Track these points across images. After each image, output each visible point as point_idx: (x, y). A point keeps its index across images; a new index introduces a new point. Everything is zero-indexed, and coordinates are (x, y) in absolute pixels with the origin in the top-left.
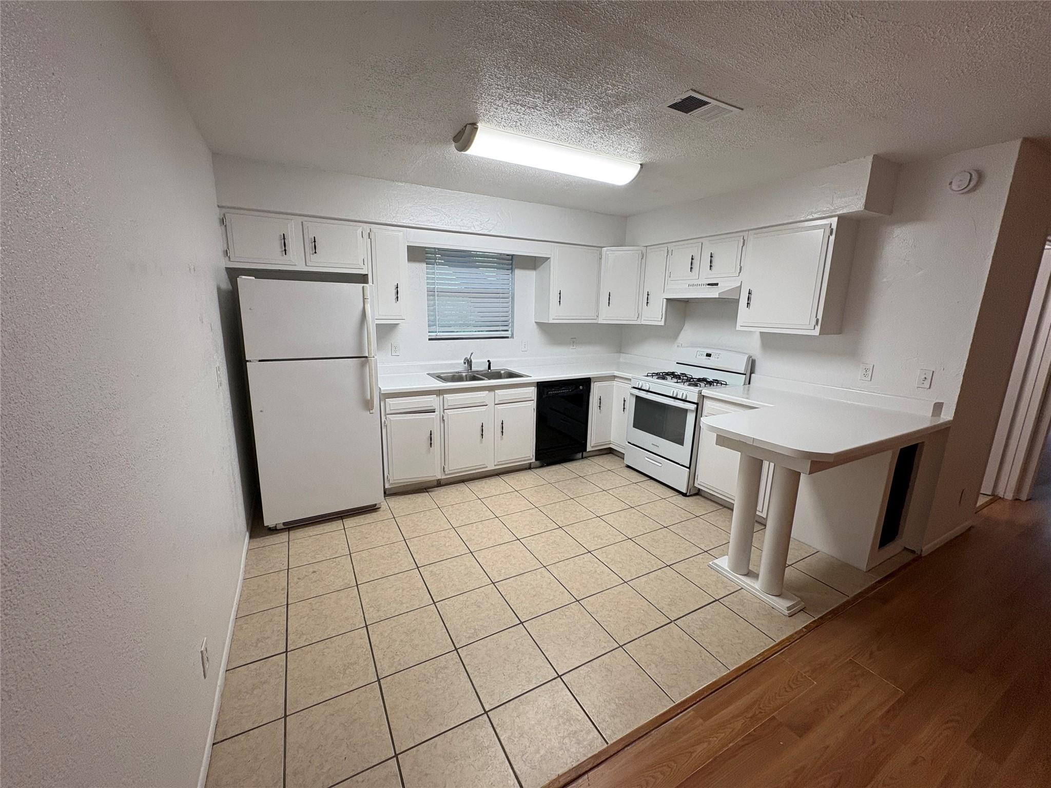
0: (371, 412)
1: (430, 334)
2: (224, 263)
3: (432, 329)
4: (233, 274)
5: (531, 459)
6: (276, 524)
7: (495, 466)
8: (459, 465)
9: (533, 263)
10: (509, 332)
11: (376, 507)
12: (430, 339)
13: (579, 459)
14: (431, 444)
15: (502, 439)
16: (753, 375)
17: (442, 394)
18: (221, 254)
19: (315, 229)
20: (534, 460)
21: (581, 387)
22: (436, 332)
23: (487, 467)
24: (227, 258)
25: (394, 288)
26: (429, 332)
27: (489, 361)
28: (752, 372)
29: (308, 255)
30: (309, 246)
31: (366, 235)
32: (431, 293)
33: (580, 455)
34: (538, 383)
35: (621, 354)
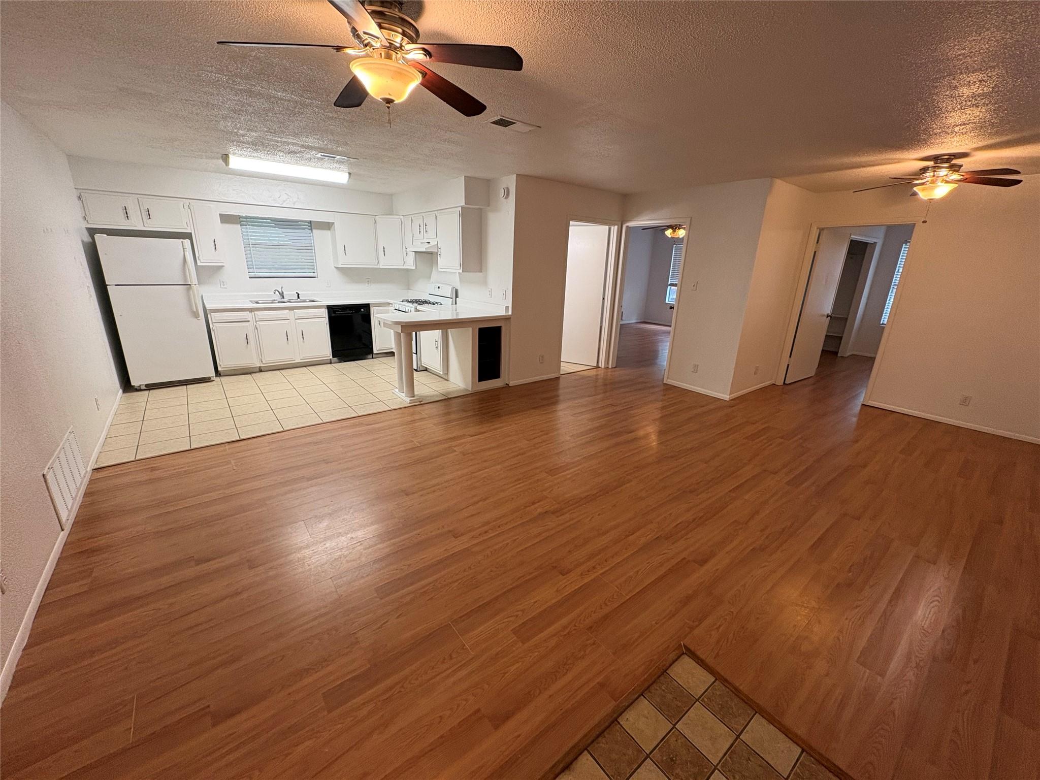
0: (198, 319)
1: (250, 274)
2: (85, 225)
3: (251, 270)
4: (92, 232)
5: (329, 357)
6: (140, 385)
7: (301, 359)
8: (271, 358)
9: (328, 226)
10: (316, 274)
11: (211, 380)
12: (250, 278)
13: (370, 359)
14: (247, 342)
15: (303, 342)
16: (457, 299)
17: (254, 311)
18: (81, 220)
19: (147, 203)
20: (331, 357)
21: (362, 310)
22: (254, 272)
23: (294, 360)
24: (86, 221)
25: (213, 241)
26: (249, 272)
27: (297, 293)
28: (457, 296)
29: (144, 220)
30: (145, 214)
31: (186, 207)
32: (247, 245)
33: (371, 356)
34: (327, 306)
35: (410, 291)
